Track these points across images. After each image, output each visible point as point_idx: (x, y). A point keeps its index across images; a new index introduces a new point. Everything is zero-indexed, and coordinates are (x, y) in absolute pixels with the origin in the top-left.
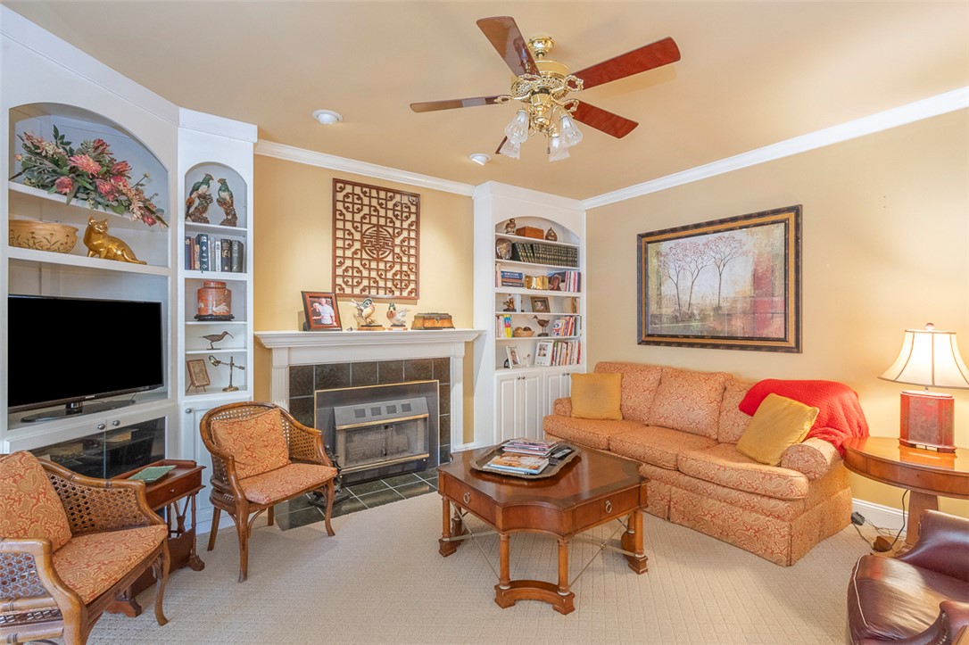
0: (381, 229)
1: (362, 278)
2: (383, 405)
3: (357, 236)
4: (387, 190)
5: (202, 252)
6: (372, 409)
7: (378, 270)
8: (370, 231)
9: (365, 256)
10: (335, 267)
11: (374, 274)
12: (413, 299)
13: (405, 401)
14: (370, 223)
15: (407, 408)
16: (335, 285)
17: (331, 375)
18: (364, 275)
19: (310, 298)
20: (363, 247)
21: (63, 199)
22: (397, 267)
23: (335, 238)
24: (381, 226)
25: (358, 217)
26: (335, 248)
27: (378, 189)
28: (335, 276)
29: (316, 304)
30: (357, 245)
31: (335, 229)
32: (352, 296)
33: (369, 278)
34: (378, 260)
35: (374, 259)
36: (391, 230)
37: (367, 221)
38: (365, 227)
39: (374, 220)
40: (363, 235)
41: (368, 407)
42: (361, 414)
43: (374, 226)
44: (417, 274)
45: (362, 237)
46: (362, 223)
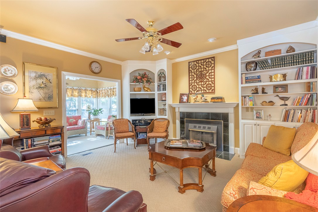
0: (202, 72)
1: (197, 88)
2: (202, 126)
3: (195, 76)
4: (203, 59)
5: (160, 88)
6: (199, 126)
7: (201, 85)
8: (199, 73)
9: (198, 81)
10: (189, 86)
11: (200, 86)
12: (213, 92)
13: (204, 126)
14: (199, 71)
15: (209, 128)
16: (190, 91)
17: (189, 115)
18: (197, 87)
19: (182, 95)
20: (197, 79)
21: (134, 84)
22: (207, 83)
23: (189, 78)
24: (202, 71)
25: (195, 71)
26: (189, 81)
27: (201, 60)
28: (189, 88)
29: (183, 96)
30: (195, 79)
31: (189, 76)
32: (194, 93)
33: (199, 88)
34: (201, 82)
35: (200, 82)
36: (205, 72)
37: (198, 71)
38: (197, 73)
39: (200, 70)
40: (197, 75)
41: (198, 125)
42: (195, 127)
43: (200, 71)
44: (214, 84)
45: (197, 76)
46: (196, 72)
